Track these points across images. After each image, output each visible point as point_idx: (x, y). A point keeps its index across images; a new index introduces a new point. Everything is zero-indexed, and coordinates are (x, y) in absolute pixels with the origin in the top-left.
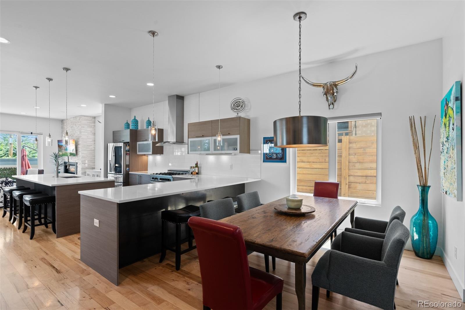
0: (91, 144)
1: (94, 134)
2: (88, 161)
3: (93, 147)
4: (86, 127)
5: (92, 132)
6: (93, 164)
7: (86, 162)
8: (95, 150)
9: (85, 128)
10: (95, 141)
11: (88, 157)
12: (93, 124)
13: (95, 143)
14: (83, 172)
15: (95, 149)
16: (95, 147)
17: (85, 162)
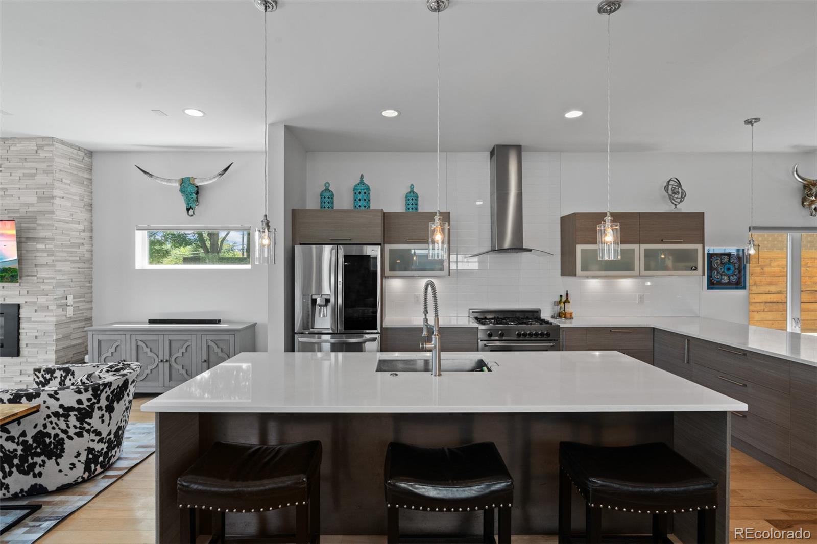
0: (82, 241)
1: (90, 207)
2: (74, 298)
3: (87, 251)
4: (69, 182)
5: (83, 200)
6: (88, 306)
7: (70, 300)
8: (92, 260)
9: (66, 184)
10: (91, 230)
11: (72, 284)
12: (86, 175)
13: (91, 237)
14: (60, 336)
15: (92, 255)
16: (92, 251)
17: (65, 301)
